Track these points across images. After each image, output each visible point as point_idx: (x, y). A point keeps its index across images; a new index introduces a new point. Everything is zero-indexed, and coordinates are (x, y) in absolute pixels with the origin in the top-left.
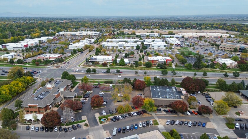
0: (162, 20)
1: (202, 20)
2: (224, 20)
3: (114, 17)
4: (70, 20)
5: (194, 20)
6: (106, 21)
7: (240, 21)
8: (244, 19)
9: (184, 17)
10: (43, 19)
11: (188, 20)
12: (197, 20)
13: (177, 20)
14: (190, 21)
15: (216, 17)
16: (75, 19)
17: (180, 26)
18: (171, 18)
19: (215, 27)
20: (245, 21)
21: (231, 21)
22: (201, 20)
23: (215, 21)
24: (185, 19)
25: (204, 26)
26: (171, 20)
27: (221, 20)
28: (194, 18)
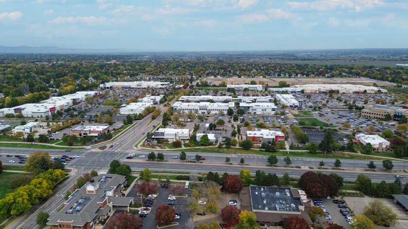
0: (269, 58)
1: (334, 60)
2: (370, 60)
3: (191, 53)
4: (121, 58)
5: (322, 60)
6: (179, 61)
7: (396, 60)
8: (404, 58)
9: (304, 54)
10: (78, 57)
11: (312, 60)
12: (325, 58)
13: (294, 59)
14: (314, 60)
15: (357, 53)
16: (129, 56)
17: (298, 71)
18: (284, 55)
19: (355, 72)
20: (404, 60)
21: (381, 60)
22: (332, 59)
23: (355, 61)
24: (307, 57)
25: (338, 72)
26: (284, 60)
27: (364, 59)
28: (321, 55)
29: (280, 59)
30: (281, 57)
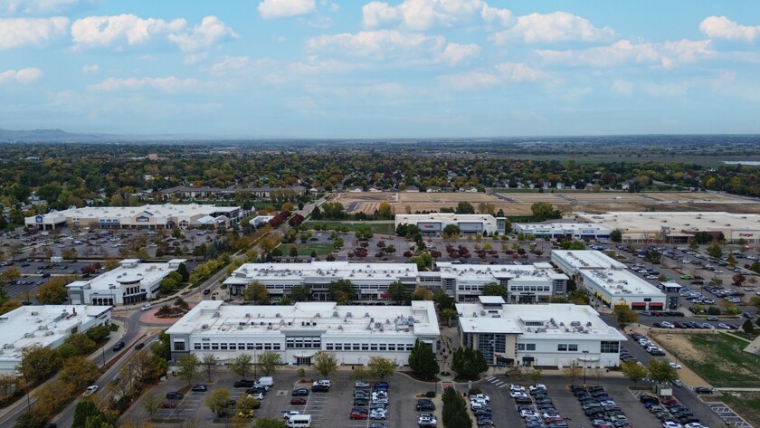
0: (469, 151)
1: (595, 153)
3: (322, 142)
5: (572, 153)
6: (291, 156)
9: (533, 144)
11: (554, 153)
12: (577, 151)
13: (519, 153)
14: (558, 153)
18: (495, 145)
19: (682, 178)
22: (592, 153)
24: (543, 150)
25: (646, 178)
26: (500, 153)
27: (653, 153)
28: (566, 146)
29: (492, 151)
30: (491, 148)
